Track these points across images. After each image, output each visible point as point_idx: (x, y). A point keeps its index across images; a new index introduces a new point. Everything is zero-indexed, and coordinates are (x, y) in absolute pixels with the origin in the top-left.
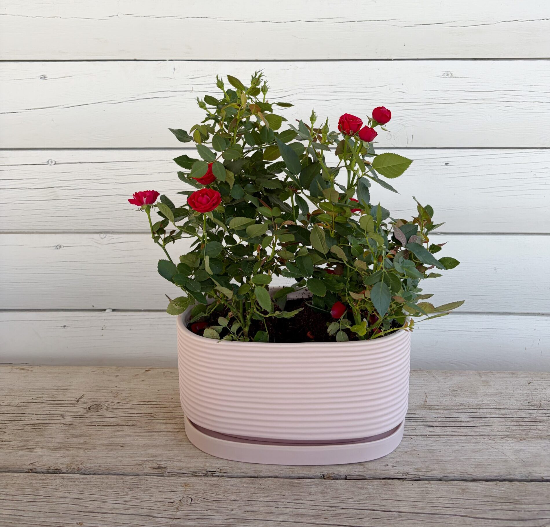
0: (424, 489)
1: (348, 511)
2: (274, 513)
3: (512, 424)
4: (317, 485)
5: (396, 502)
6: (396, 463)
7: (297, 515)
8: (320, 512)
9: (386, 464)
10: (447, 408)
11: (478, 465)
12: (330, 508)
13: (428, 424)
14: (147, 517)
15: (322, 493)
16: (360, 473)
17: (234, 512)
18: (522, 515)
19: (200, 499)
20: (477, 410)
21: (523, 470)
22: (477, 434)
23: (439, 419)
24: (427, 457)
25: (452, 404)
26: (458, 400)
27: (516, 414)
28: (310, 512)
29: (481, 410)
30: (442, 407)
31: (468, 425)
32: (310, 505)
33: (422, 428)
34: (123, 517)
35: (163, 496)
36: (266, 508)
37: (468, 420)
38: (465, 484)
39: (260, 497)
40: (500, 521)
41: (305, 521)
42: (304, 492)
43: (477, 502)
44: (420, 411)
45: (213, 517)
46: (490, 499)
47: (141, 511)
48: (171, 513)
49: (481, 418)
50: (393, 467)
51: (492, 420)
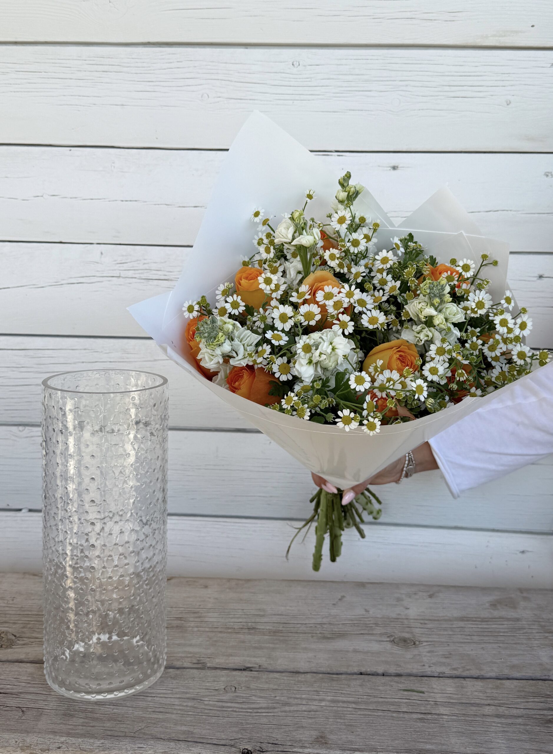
2: (315, 700)
4: (356, 679)
5: (432, 694)
6: (432, 664)
7: (339, 701)
8: (360, 700)
9: (423, 664)
10: (484, 620)
11: (513, 667)
12: (369, 697)
13: (465, 633)
14: (195, 701)
15: (360, 686)
16: (397, 671)
17: (277, 698)
19: (243, 688)
20: (515, 623)
22: (513, 642)
23: (476, 630)
24: (463, 659)
26: (496, 613)
28: (350, 699)
29: (520, 623)
30: (480, 620)
31: (505, 634)
32: (349, 694)
33: (459, 636)
34: (172, 700)
35: (207, 685)
36: (308, 696)
37: (506, 630)
38: (499, 681)
39: (301, 687)
40: (531, 711)
41: (346, 706)
42: (343, 685)
43: (511, 696)
44: (456, 622)
45: (258, 702)
46: (523, 694)
47: (188, 696)
48: (218, 698)
49: (520, 629)
50: (430, 667)
51: (530, 631)
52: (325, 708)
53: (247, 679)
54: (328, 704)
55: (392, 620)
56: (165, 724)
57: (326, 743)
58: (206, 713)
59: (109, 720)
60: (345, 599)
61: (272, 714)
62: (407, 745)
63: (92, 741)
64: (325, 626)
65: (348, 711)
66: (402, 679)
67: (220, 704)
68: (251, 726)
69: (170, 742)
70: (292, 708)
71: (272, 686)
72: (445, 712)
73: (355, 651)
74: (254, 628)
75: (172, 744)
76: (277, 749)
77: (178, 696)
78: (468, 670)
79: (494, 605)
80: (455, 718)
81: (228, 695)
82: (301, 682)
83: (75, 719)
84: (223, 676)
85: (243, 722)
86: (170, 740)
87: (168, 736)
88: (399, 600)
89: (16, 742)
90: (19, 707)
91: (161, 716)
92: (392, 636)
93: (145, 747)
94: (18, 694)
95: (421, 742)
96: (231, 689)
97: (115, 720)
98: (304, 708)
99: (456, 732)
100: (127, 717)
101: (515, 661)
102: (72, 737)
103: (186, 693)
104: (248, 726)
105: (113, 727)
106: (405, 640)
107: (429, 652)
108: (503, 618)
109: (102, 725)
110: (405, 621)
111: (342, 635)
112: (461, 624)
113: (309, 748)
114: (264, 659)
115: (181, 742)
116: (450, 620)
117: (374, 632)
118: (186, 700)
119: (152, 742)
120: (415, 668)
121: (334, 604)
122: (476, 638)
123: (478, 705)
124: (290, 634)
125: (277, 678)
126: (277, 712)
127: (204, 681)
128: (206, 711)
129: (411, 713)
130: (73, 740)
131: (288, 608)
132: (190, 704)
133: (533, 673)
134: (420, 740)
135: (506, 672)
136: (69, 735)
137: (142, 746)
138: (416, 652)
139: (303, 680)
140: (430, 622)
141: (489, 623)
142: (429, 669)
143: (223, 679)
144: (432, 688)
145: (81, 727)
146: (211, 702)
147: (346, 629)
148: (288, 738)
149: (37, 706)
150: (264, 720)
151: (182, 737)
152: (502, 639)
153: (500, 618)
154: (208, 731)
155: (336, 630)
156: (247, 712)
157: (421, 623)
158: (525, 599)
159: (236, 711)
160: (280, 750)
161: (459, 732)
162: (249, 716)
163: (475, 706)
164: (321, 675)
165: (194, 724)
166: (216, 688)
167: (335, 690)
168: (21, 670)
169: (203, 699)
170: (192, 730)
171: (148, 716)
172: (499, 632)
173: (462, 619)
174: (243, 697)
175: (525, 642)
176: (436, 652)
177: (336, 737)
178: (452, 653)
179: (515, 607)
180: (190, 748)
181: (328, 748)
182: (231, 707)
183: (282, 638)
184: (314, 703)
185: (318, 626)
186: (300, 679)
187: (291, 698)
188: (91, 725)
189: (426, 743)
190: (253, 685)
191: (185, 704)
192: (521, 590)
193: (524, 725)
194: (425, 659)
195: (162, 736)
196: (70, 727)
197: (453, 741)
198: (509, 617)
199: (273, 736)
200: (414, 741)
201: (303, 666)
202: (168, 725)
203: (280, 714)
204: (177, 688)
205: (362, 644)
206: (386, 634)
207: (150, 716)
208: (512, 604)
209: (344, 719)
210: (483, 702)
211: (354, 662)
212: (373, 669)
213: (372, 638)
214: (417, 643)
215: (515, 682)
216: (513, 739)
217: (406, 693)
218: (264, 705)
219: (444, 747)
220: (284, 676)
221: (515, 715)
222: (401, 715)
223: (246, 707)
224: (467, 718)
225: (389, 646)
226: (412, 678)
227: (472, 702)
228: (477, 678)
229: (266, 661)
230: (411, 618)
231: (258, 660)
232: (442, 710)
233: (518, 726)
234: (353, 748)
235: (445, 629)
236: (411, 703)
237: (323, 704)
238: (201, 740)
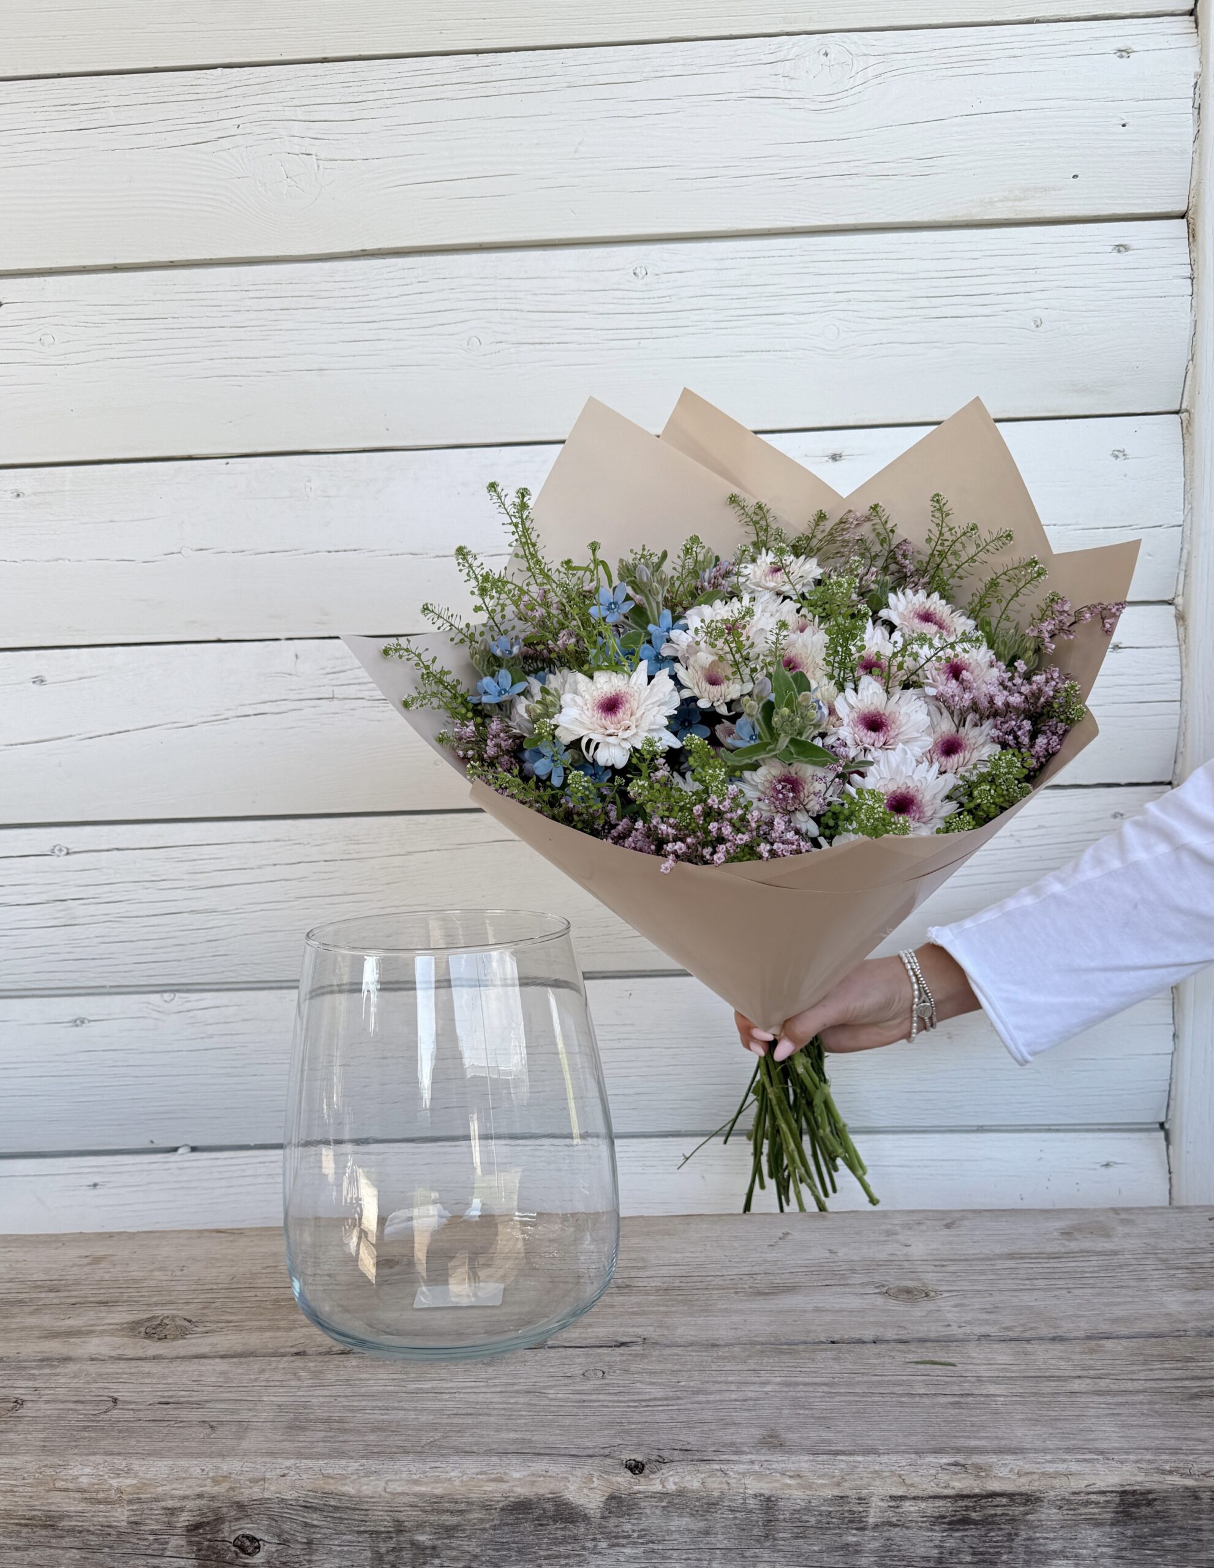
0: (1021, 1350)
1: (886, 1378)
2: (755, 1383)
3: (1180, 1271)
4: (826, 1350)
5: (970, 1367)
6: (965, 1323)
7: (797, 1384)
8: (836, 1380)
9: (947, 1323)
10: (1052, 1257)
11: (1116, 1320)
12: (853, 1375)
13: (1020, 1276)
14: (531, 1395)
15: (834, 1359)
16: (899, 1337)
17: (683, 1384)
18: (1199, 1373)
19: (618, 1372)
20: (1112, 1257)
21: (1199, 1324)
22: (1113, 1285)
23: (1041, 1271)
24: (1021, 1314)
25: (1063, 1250)
26: (1073, 1245)
27: (1187, 1259)
28: (818, 1380)
29: (1120, 1257)
32: (814, 1372)
33: (1009, 1282)
34: (488, 1396)
35: (551, 1370)
36: (739, 1378)
37: (1096, 1269)
39: (725, 1365)
40: (1159, 1382)
41: (811, 1390)
43: (1119, 1362)
44: (1002, 1262)
45: (648, 1390)
46: (1141, 1358)
47: (516, 1388)
48: (573, 1388)
49: (1120, 1266)
50: (960, 1327)
51: (1141, 1267)
52: (772, 1394)
53: (624, 1358)
54: (777, 1388)
55: (880, 1263)
56: (478, 1431)
57: (781, 1445)
58: (553, 1412)
59: (373, 1431)
60: (790, 1237)
61: (676, 1407)
62: (933, 1443)
63: (343, 1462)
64: (759, 1277)
65: (816, 1397)
66: (912, 1347)
67: (578, 1397)
68: (639, 1427)
69: (490, 1456)
70: (711, 1398)
71: (669, 1366)
72: (998, 1392)
73: (817, 1310)
74: (628, 1286)
75: (493, 1458)
76: (690, 1457)
77: (498, 1389)
78: (1031, 1329)
79: (1067, 1234)
80: (1018, 1399)
81: (592, 1382)
82: (724, 1358)
83: (308, 1433)
84: (579, 1356)
85: (623, 1420)
86: (489, 1453)
87: (485, 1449)
88: (889, 1233)
89: (203, 1470)
90: (203, 1422)
91: (469, 1420)
92: (883, 1286)
93: (444, 1466)
94: (199, 1405)
95: (959, 1437)
96: (595, 1374)
97: (385, 1430)
98: (733, 1396)
99: (1023, 1420)
100: (405, 1425)
101: (1119, 1312)
102: (306, 1458)
103: (513, 1384)
104: (633, 1427)
105: (381, 1441)
106: (908, 1291)
107: (956, 1306)
108: (1088, 1252)
109: (361, 1439)
110: (905, 1263)
111: (791, 1289)
112: (1011, 1263)
113: (751, 1453)
114: (652, 1329)
115: (510, 1456)
116: (990, 1259)
117: (849, 1282)
118: (512, 1394)
119: (456, 1458)
120: (935, 1330)
121: (771, 1245)
122: (1041, 1283)
123: (1059, 1378)
124: (695, 1292)
125: (679, 1355)
126: (684, 1404)
127: (544, 1366)
128: (552, 1409)
129: (935, 1394)
130: (310, 1463)
131: (687, 1255)
132: (522, 1400)
133: (1155, 1328)
134: (957, 1434)
135: (1105, 1327)
136: (300, 1455)
137: (438, 1464)
138: (931, 1306)
139: (726, 1354)
140: (952, 1263)
141: (1063, 1260)
142: (960, 1331)
143: (578, 1360)
144: (969, 1357)
145: (321, 1444)
146: (559, 1396)
147: (797, 1280)
148: (709, 1441)
149: (237, 1417)
150: (664, 1417)
151: (512, 1448)
152: (1091, 1281)
153: (1081, 1251)
154: (559, 1438)
155: (779, 1281)
156: (629, 1407)
157: (935, 1266)
158: (1125, 1222)
159: (607, 1407)
160: (696, 1458)
161: (1030, 1420)
162: (634, 1412)
163: (1054, 1381)
164: (758, 1347)
165: (533, 1428)
166: (568, 1375)
167: (788, 1367)
168: (203, 1368)
169: (546, 1391)
170: (529, 1437)
171: (445, 1421)
172: (1083, 1272)
173: (1011, 1256)
174: (619, 1385)
175: (1135, 1284)
176: (968, 1306)
177: (799, 1435)
178: (1000, 1305)
179: (1108, 1236)
180: (529, 1464)
181: (787, 1452)
182: (599, 1401)
183: (680, 1298)
184: (752, 1388)
185: (746, 1278)
186: (720, 1353)
187: (707, 1382)
188: (341, 1439)
189: (969, 1437)
190: (634, 1367)
191: (513, 1401)
192: (1116, 1211)
193: (1149, 1403)
194: (950, 1316)
195: (475, 1449)
196: (300, 1445)
197: (1019, 1432)
198: (1099, 1250)
199: (681, 1438)
200: (947, 1436)
201: (723, 1334)
202: (484, 1433)
203: (690, 1406)
204: (495, 1378)
205: (829, 1300)
206: (872, 1283)
207: (450, 1421)
208: (1105, 1232)
209: (812, 1409)
210: (1067, 1374)
211: (818, 1325)
212: (856, 1334)
213: (848, 1290)
214: (932, 1294)
215: (1125, 1343)
216: (1132, 1426)
217: (920, 1366)
218: (660, 1395)
219: (1003, 1442)
220: (692, 1351)
221: (1131, 1389)
222: (917, 1399)
223: (626, 1399)
224: (1041, 1399)
225: (880, 1301)
226: (929, 1344)
227: (1047, 1374)
228: (1053, 1339)
229: (655, 1331)
230: (915, 1258)
231: (639, 1331)
232: (992, 1389)
233: (1138, 1406)
234: (831, 1450)
235: (982, 1272)
236: (932, 1380)
237: (768, 1388)
238: (548, 1451)
